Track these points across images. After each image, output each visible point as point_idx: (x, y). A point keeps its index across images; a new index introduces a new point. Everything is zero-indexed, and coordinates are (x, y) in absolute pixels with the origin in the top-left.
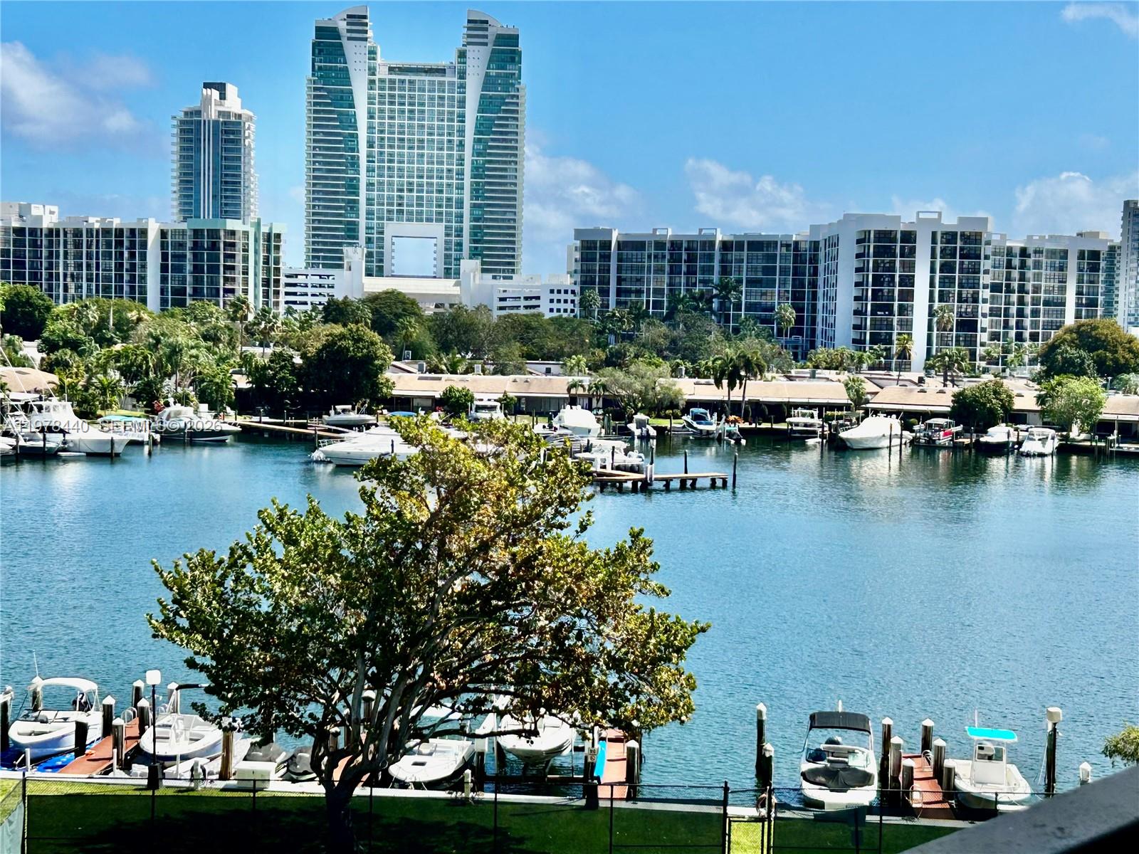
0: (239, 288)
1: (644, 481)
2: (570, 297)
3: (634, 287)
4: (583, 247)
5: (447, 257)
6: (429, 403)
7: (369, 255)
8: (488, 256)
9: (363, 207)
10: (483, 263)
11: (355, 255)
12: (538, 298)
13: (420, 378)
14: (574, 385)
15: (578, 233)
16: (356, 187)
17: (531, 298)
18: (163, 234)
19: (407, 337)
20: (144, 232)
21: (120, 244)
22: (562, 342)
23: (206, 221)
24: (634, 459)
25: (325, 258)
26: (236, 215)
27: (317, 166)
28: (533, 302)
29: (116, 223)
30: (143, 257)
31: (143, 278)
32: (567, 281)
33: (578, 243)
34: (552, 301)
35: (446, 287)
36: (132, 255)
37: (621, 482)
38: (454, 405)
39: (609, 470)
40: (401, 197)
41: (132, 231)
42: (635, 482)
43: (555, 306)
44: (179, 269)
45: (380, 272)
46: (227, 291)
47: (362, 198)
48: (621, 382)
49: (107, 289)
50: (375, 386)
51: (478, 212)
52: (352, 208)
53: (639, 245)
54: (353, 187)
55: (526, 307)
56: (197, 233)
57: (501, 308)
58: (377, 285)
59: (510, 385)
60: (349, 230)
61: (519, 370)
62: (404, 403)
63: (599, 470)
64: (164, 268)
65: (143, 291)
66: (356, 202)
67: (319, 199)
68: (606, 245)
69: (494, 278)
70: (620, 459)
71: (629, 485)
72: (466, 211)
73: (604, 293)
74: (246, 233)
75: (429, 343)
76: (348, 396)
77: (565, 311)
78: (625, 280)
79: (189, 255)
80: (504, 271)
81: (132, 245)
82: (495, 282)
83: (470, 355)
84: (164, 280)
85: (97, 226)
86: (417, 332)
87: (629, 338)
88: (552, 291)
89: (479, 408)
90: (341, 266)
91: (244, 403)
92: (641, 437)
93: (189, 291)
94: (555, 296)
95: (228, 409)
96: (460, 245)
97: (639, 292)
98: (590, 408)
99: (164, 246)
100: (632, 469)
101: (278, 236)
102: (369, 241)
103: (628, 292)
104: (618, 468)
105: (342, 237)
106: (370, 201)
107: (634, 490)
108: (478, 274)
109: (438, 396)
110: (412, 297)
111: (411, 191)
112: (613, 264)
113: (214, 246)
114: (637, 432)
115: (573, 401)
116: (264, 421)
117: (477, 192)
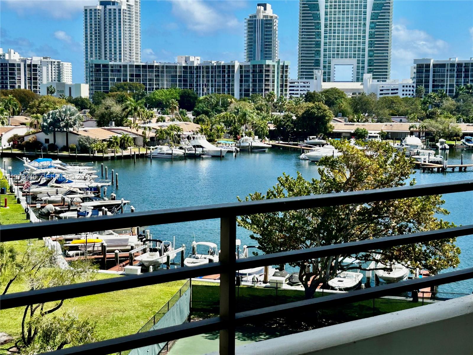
0: (271, 88)
1: (443, 168)
2: (411, 89)
3: (440, 84)
4: (417, 67)
5: (358, 73)
6: (349, 135)
7: (325, 73)
8: (375, 72)
9: (322, 53)
10: (373, 75)
11: (319, 73)
12: (397, 89)
13: (345, 125)
14: (412, 127)
15: (415, 61)
16: (320, 44)
17: (394, 89)
18: (241, 67)
19: (339, 108)
20: (233, 66)
21: (224, 72)
22: (408, 108)
23: (258, 61)
24: (439, 158)
25: (306, 75)
26: (270, 58)
27: (303, 36)
28: (395, 91)
29: (223, 63)
30: (233, 76)
31: (233, 85)
32: (410, 82)
33: (415, 65)
34: (403, 91)
35: (357, 86)
36: (229, 76)
37: (432, 168)
38: (359, 135)
39: (427, 163)
40: (338, 48)
41: (229, 66)
42: (438, 168)
43: (405, 93)
44: (247, 81)
45: (329, 80)
46: (266, 90)
47: (322, 49)
48: (432, 125)
49: (219, 90)
50: (326, 129)
51: (371, 53)
52: (318, 54)
53: (443, 66)
54: (318, 44)
55: (392, 93)
56: (254, 66)
57: (381, 94)
58: (327, 86)
59: (385, 127)
60: (316, 63)
61: (388, 120)
62: (338, 135)
63: (423, 163)
64: (241, 81)
65: (233, 90)
66: (320, 51)
67: (304, 50)
68: (428, 66)
69: (378, 81)
70: (432, 158)
71: (436, 170)
72: (366, 53)
73: (427, 86)
74: (274, 66)
75: (349, 110)
76: (314, 132)
77: (409, 95)
78: (436, 81)
79: (251, 76)
80: (382, 78)
81: (229, 72)
82: (379, 83)
83: (367, 115)
84: (241, 86)
85: (215, 64)
86: (345, 105)
87: (437, 106)
88: (404, 86)
89: (370, 137)
90: (312, 78)
91: (272, 135)
92: (442, 149)
93: (251, 90)
94: (405, 88)
95: (266, 138)
96: (363, 67)
97: (442, 86)
98: (419, 137)
99: (241, 72)
100: (437, 163)
101: (287, 66)
102: (325, 67)
103: (438, 86)
104: (431, 162)
105: (314, 66)
106: (325, 50)
107: (438, 171)
108: (371, 80)
109: (352, 132)
110: (342, 91)
111: (342, 45)
112: (431, 74)
113: (261, 71)
114: (440, 147)
115: (412, 134)
116: (280, 143)
117: (371, 44)
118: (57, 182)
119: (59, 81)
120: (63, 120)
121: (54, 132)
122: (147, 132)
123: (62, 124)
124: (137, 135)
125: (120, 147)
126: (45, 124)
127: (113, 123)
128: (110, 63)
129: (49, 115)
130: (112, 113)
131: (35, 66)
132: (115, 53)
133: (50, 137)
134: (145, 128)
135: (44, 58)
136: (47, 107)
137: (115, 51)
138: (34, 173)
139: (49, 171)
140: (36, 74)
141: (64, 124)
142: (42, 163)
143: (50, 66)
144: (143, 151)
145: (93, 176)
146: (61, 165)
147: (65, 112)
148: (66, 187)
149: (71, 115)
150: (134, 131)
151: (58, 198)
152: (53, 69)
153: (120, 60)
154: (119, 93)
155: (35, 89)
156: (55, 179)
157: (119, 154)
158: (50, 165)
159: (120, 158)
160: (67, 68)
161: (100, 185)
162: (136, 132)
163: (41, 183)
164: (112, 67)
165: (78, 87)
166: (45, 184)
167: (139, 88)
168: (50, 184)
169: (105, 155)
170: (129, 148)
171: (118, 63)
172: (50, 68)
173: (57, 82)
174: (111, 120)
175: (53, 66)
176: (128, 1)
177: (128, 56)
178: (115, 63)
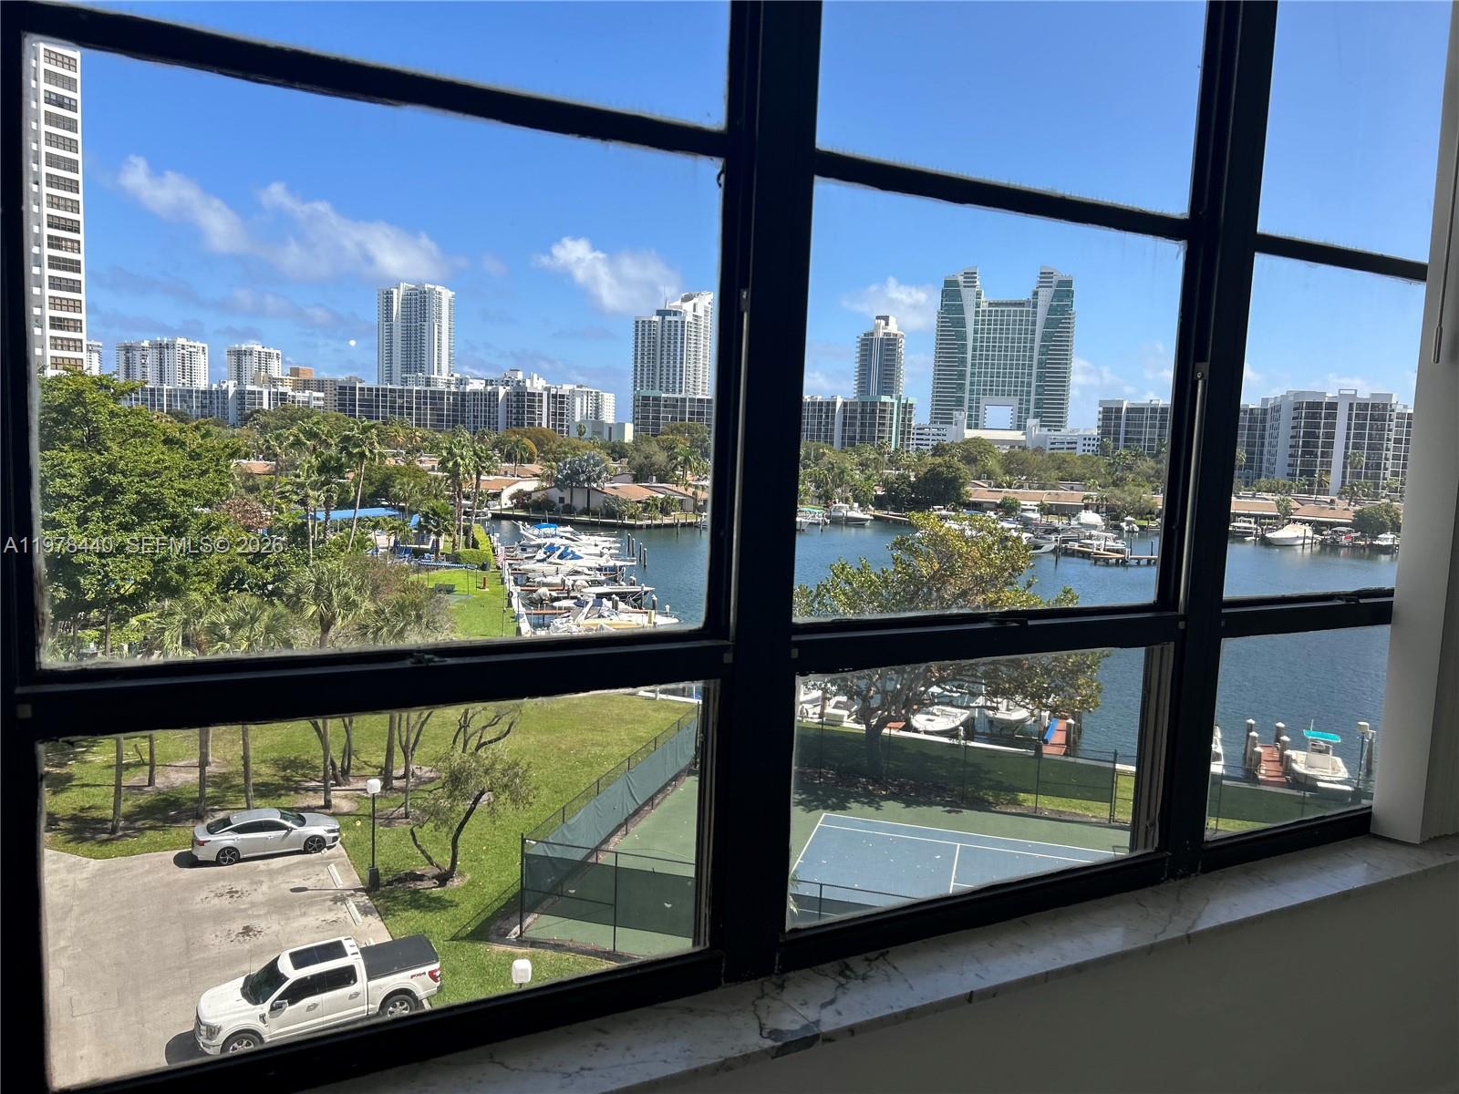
0: (886, 436)
1: (1123, 559)
2: (1095, 442)
3: (1136, 437)
4: (1104, 412)
5: (1019, 417)
6: (993, 506)
7: (970, 416)
8: (1045, 417)
9: (968, 387)
10: (1041, 421)
11: (961, 416)
12: (1076, 443)
13: (989, 491)
14: (1086, 498)
15: (1101, 403)
16: (964, 375)
17: (1072, 443)
18: (845, 404)
19: (984, 466)
20: (834, 404)
21: (820, 411)
22: (1086, 471)
23: (873, 396)
24: (1120, 545)
25: (941, 418)
26: (890, 393)
27: (941, 363)
28: (1073, 446)
29: (819, 398)
30: (833, 418)
31: (833, 430)
32: (1095, 432)
33: (1101, 409)
34: (1084, 445)
35: (1017, 435)
36: (827, 417)
37: (1108, 559)
38: (1008, 509)
39: (1102, 552)
40: (992, 381)
41: (828, 403)
42: (1117, 560)
43: (1087, 448)
44: (852, 425)
45: (976, 427)
46: (879, 437)
47: (967, 383)
48: (1120, 497)
49: (812, 436)
50: (959, 496)
51: (1040, 390)
52: (961, 388)
53: (1140, 410)
54: (962, 375)
55: (1068, 448)
56: (864, 404)
57: (1052, 449)
58: (970, 434)
59: (1047, 497)
60: (958, 401)
61: (1054, 487)
62: (977, 506)
63: (1095, 551)
64: (844, 424)
65: (832, 438)
66: (964, 384)
67: (941, 383)
68: (1119, 410)
69: (1049, 430)
70: (1110, 543)
71: (1114, 561)
72: (1033, 389)
73: (1116, 440)
74: (892, 404)
75: (998, 470)
76: (942, 499)
77: (1089, 451)
78: (1131, 432)
79: (859, 416)
80: (1055, 426)
81: (828, 411)
82: (1049, 433)
83: (1024, 477)
84: (844, 431)
85: (809, 400)
86: (991, 463)
87: (1129, 468)
88: (1085, 439)
89: (1024, 510)
90: (951, 423)
91: (880, 503)
92: (1128, 531)
93: (858, 437)
94: (1087, 442)
95: (870, 506)
96: (1028, 410)
97: (1139, 440)
98: (1097, 512)
99: (845, 411)
100: (1117, 551)
101: (911, 405)
102: (970, 408)
103: (1131, 440)
104: (1108, 550)
105: (954, 405)
106: (972, 384)
107: (1117, 563)
108: (1038, 428)
109: (998, 502)
110: (990, 442)
111: (998, 377)
112: (1123, 422)
113: (873, 411)
114: (1126, 528)
115: (1086, 507)
116: (890, 514)
117: (1040, 377)
118: (561, 557)
119: (596, 418)
120: (583, 472)
121: (572, 487)
122: (699, 492)
123: (582, 477)
124: (685, 495)
125: (661, 512)
126: (559, 476)
127: (654, 478)
128: (663, 395)
129: (565, 465)
130: (653, 465)
131: (562, 396)
132: (674, 382)
133: (566, 494)
134: (696, 487)
135: (578, 387)
136: (566, 453)
137: (674, 378)
138: (533, 543)
139: (548, 541)
140: (563, 408)
141: (585, 477)
142: (544, 530)
143: (585, 397)
144: (691, 519)
145: (612, 551)
146: (571, 533)
147: (587, 461)
148: (569, 565)
149: (595, 465)
150: (681, 489)
151: (557, 580)
152: (590, 401)
153: (680, 391)
154: (671, 437)
155: (561, 428)
156: (558, 553)
157: (658, 522)
158: (554, 533)
159: (659, 527)
160: (609, 401)
161: (619, 563)
162: (685, 492)
163: (538, 557)
164: (665, 401)
165: (621, 427)
166: (544, 560)
167: (700, 430)
168: (551, 560)
169: (638, 523)
170: (672, 513)
171: (677, 395)
172: (586, 401)
173: (593, 419)
174: (652, 474)
175: (590, 398)
176: (694, 310)
177: (691, 386)
178: (671, 395)
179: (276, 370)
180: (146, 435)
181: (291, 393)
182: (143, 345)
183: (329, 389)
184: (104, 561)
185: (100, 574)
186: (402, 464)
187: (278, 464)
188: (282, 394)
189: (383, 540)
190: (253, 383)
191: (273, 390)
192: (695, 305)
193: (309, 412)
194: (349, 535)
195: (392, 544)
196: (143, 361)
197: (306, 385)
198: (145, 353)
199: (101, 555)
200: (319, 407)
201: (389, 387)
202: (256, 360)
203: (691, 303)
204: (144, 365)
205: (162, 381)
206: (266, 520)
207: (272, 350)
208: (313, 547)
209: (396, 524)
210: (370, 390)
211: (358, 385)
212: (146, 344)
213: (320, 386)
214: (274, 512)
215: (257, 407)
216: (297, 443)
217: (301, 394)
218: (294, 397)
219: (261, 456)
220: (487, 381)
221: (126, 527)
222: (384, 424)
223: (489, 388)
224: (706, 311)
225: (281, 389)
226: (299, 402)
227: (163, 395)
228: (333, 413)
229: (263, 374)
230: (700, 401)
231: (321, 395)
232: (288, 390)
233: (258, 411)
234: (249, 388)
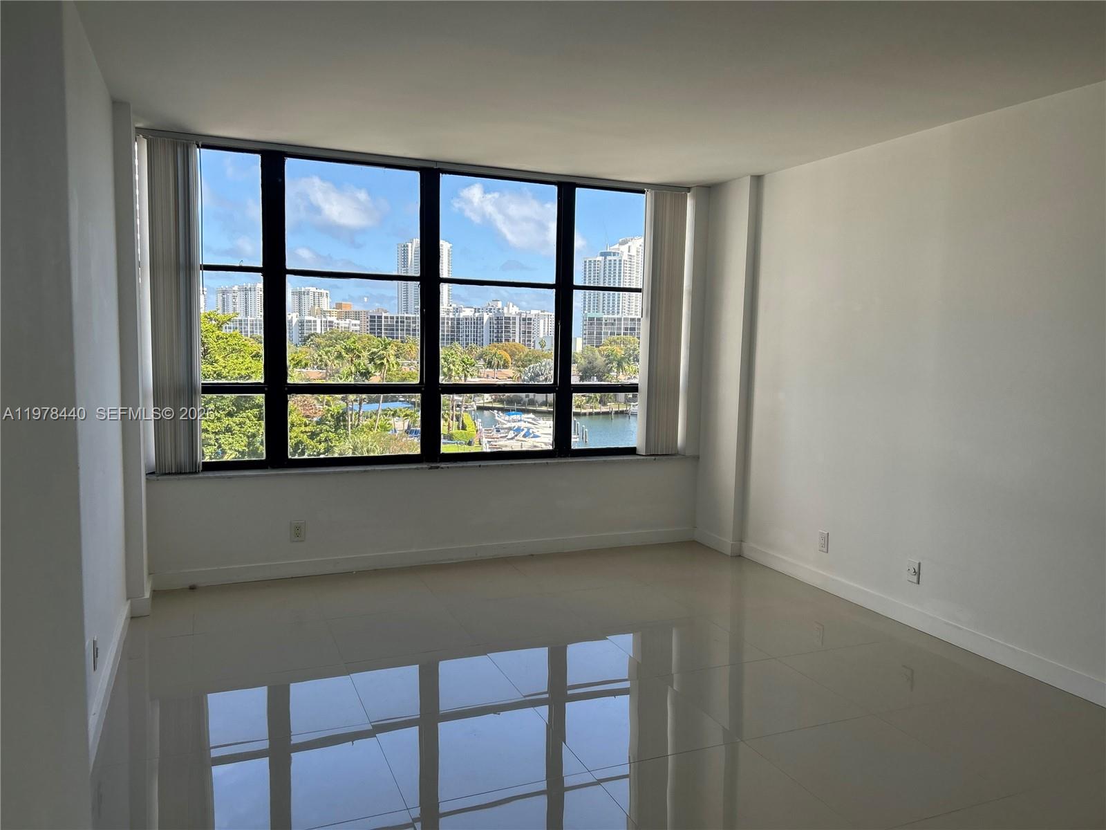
118: (525, 436)
120: (542, 374)
125: (600, 403)
126: (526, 378)
127: (595, 377)
128: (604, 316)
129: (530, 369)
130: (594, 368)
131: (530, 319)
135: (542, 312)
137: (613, 303)
138: (505, 426)
139: (517, 425)
140: (530, 328)
142: (512, 417)
143: (547, 319)
144: (623, 408)
146: (533, 419)
149: (550, 369)
153: (618, 313)
154: (609, 347)
155: (529, 343)
157: (598, 410)
158: (520, 419)
159: (598, 414)
163: (508, 437)
164: (606, 321)
166: (512, 439)
167: (632, 342)
169: (583, 411)
170: (609, 404)
171: (615, 316)
172: (547, 322)
174: (593, 376)
175: (550, 320)
176: (629, 252)
177: (627, 309)
178: (610, 316)
179: (326, 304)
180: (240, 351)
181: (336, 321)
182: (234, 289)
183: (363, 318)
184: (217, 437)
185: (215, 445)
186: (414, 371)
187: (327, 372)
188: (330, 322)
189: (400, 424)
190: (310, 315)
191: (324, 319)
192: (629, 247)
193: (349, 334)
194: (375, 421)
195: (406, 428)
196: (234, 300)
197: (347, 315)
198: (235, 295)
199: (216, 433)
200: (356, 331)
201: (406, 315)
202: (312, 298)
203: (627, 246)
204: (234, 303)
205: (246, 314)
206: (320, 411)
207: (322, 291)
208: (351, 428)
209: (408, 412)
210: (392, 318)
211: (384, 315)
212: (236, 288)
213: (357, 315)
214: (325, 406)
215: (313, 332)
216: (340, 356)
217: (343, 322)
218: (338, 324)
219: (315, 367)
220: (475, 309)
221: (230, 415)
222: (402, 342)
223: (477, 314)
224: (637, 252)
225: (329, 319)
226: (342, 327)
227: (247, 324)
228: (366, 334)
229: (316, 307)
230: (632, 320)
231: (358, 322)
232: (334, 319)
233: (312, 335)
234: (307, 318)
